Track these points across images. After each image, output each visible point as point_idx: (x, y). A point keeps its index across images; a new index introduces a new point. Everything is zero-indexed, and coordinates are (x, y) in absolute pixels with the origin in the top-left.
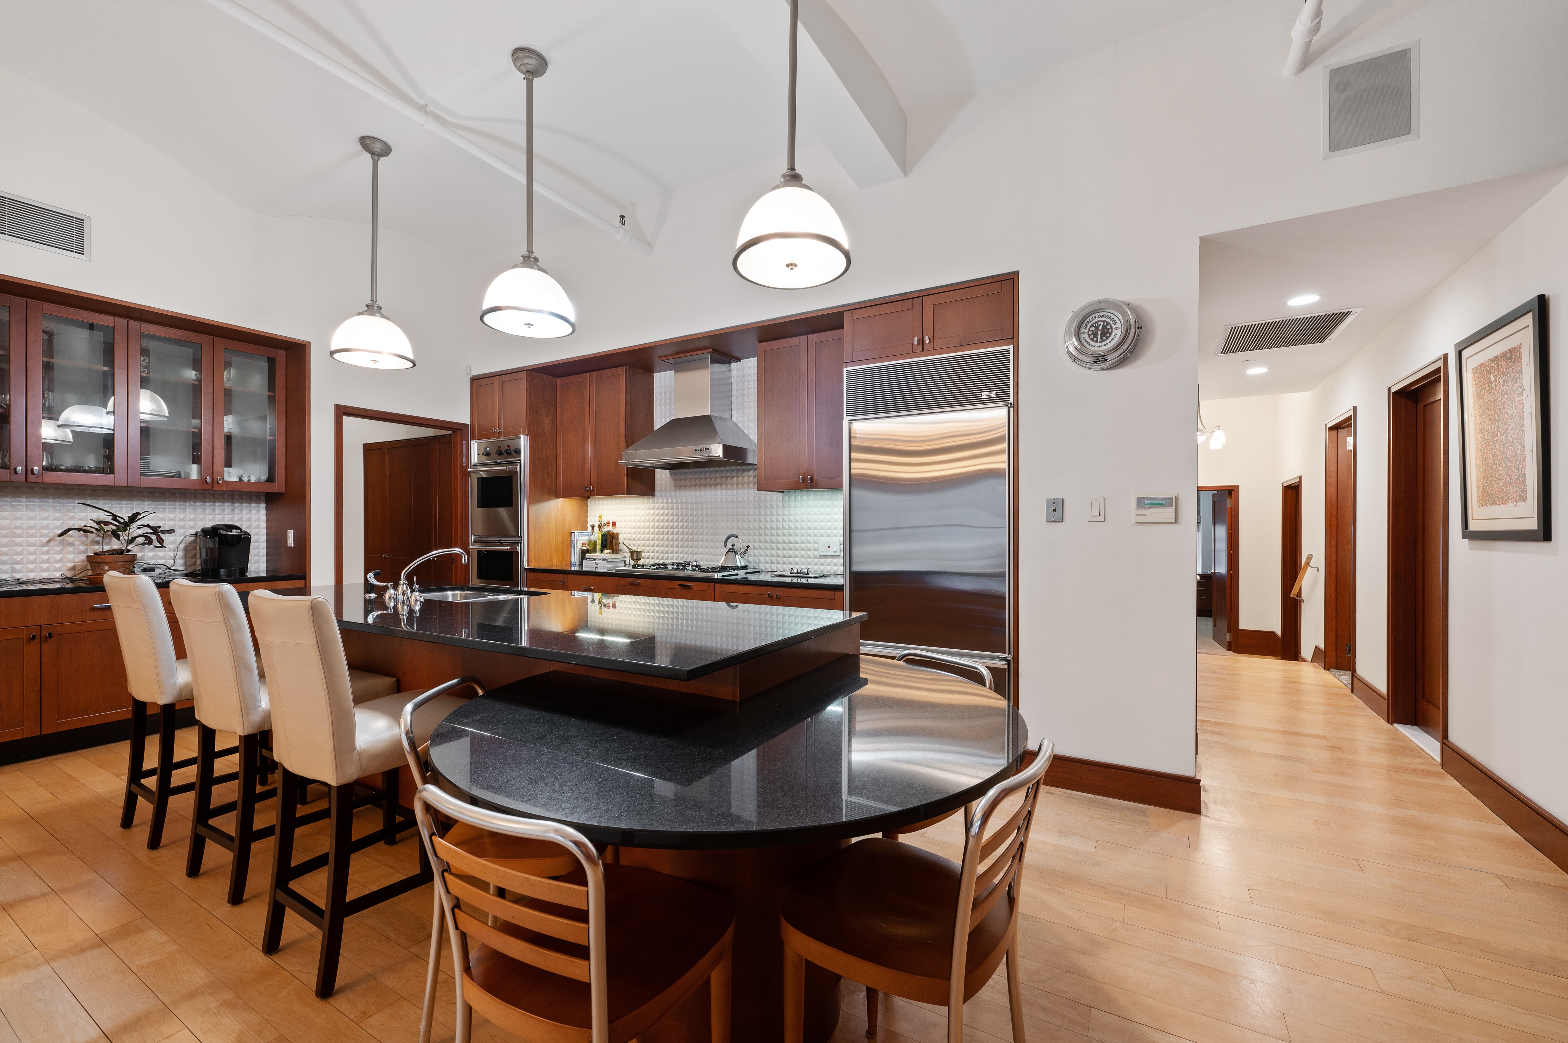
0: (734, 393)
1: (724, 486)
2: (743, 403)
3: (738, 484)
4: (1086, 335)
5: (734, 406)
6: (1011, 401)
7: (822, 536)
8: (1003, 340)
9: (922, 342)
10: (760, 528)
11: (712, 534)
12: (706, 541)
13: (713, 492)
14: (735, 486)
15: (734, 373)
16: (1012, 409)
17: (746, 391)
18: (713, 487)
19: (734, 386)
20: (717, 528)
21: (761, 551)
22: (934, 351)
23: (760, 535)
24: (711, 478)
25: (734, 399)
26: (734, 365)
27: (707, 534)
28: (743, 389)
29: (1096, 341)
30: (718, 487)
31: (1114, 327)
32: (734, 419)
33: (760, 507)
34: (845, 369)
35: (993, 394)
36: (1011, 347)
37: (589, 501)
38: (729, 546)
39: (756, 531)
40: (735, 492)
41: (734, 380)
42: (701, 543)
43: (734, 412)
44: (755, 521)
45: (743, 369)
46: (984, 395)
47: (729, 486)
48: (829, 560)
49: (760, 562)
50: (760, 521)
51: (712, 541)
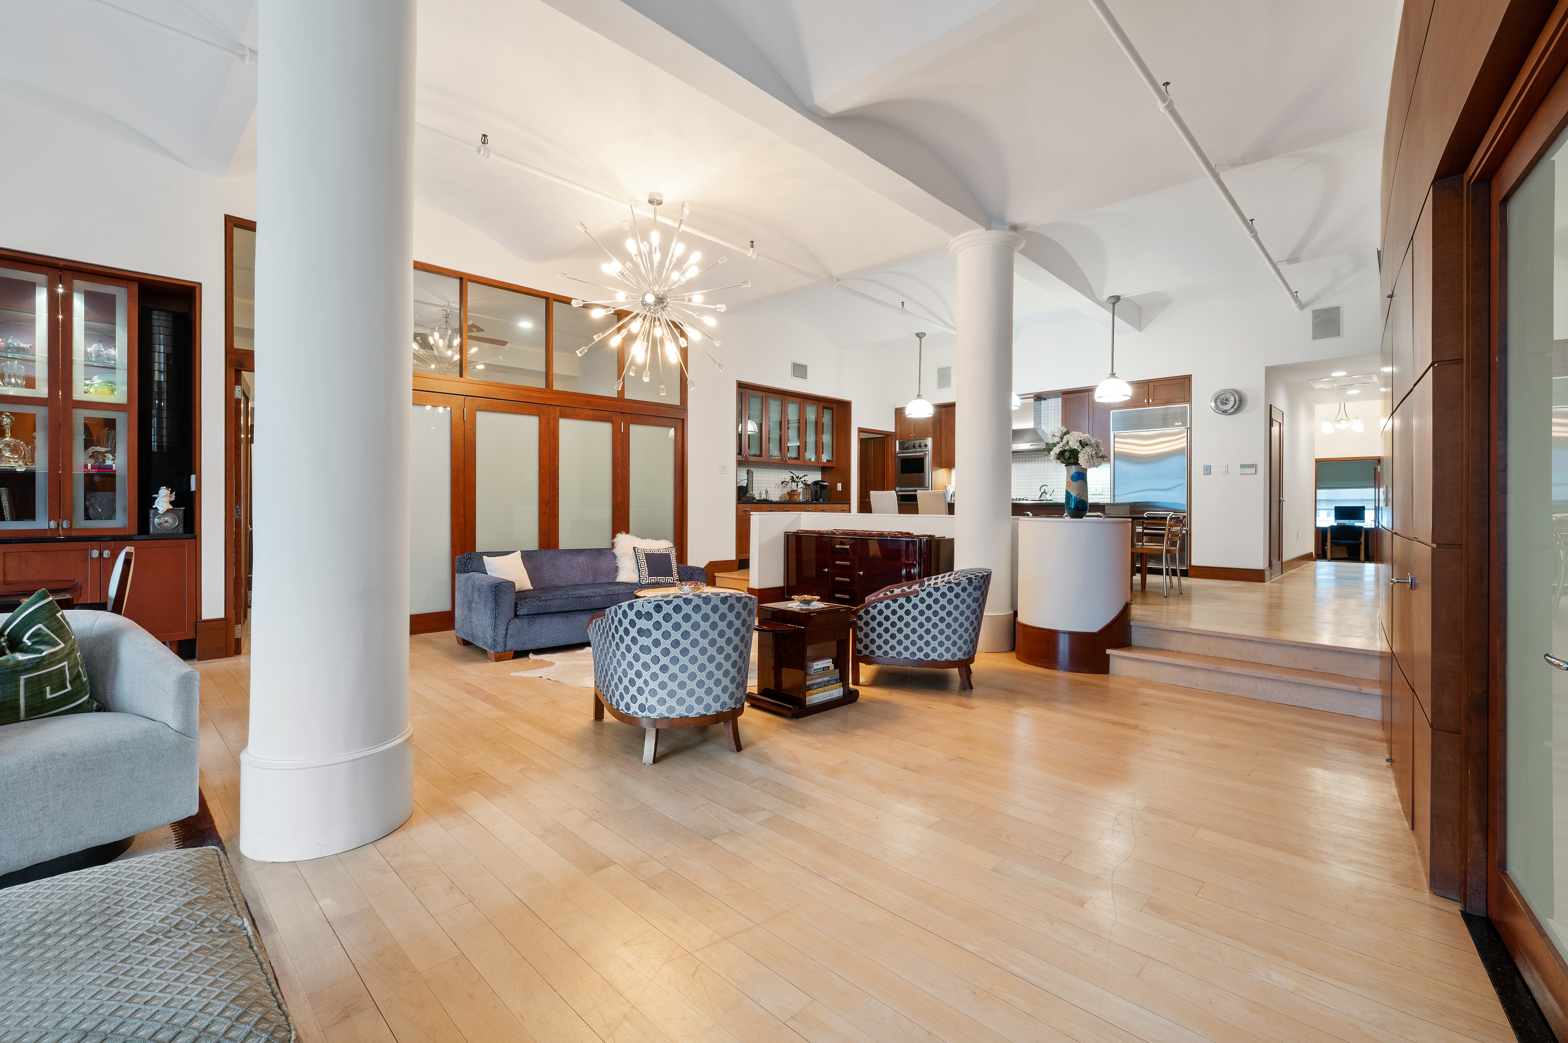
0: (1042, 415)
1: (1036, 462)
2: (1048, 421)
3: (1044, 460)
4: (1219, 403)
5: (1042, 422)
6: (1188, 427)
7: (1092, 485)
8: (1185, 402)
9: (1148, 401)
10: (1058, 482)
11: (1029, 485)
12: (1026, 489)
13: (1030, 465)
14: (1043, 461)
15: (1042, 406)
16: (1188, 430)
17: (1050, 415)
18: (1030, 462)
19: (1042, 412)
20: (1032, 482)
21: (1058, 493)
22: (1154, 405)
23: (1058, 485)
24: (1029, 458)
25: (1042, 419)
26: (1043, 402)
27: (1026, 486)
28: (1048, 414)
29: (1223, 404)
30: (1033, 462)
31: (1230, 400)
32: (1043, 428)
33: (1057, 471)
34: (1111, 411)
35: (1180, 424)
36: (1188, 405)
37: (952, 470)
38: (1042, 490)
39: (1055, 483)
40: (1043, 464)
41: (1042, 409)
42: (1020, 490)
43: (1042, 425)
44: (1054, 478)
45: (1048, 404)
46: (1176, 424)
47: (1040, 462)
48: (1096, 496)
49: (1057, 498)
50: (1058, 478)
51: (1029, 489)
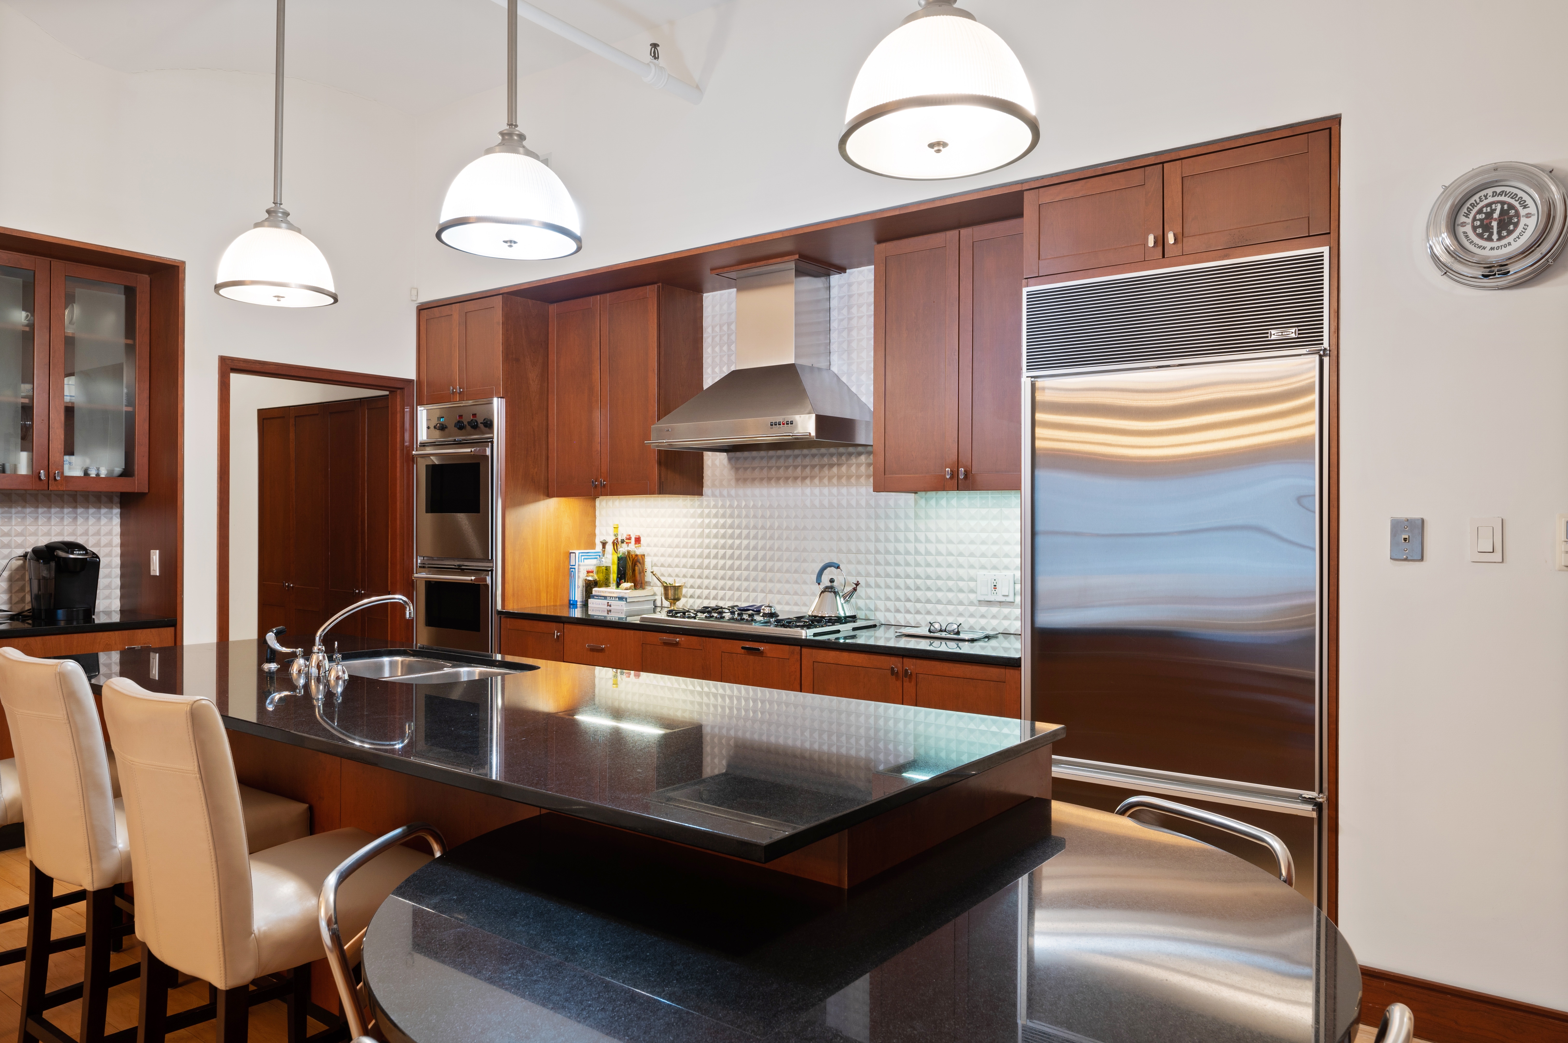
0: (834, 325)
1: (817, 481)
2: (849, 342)
3: (840, 478)
4: (1468, 229)
5: (834, 347)
6: (1326, 345)
7: (983, 567)
8: (1309, 237)
9: (1161, 241)
10: (877, 552)
11: (796, 560)
12: (787, 571)
13: (799, 491)
14: (835, 480)
15: (834, 292)
16: (1326, 360)
17: (854, 322)
18: (799, 482)
19: (834, 314)
20: (805, 550)
21: (878, 591)
22: (1184, 257)
23: (878, 563)
24: (796, 467)
25: (834, 335)
26: (835, 279)
27: (788, 560)
28: (850, 319)
29: (1489, 239)
30: (808, 481)
31: (1523, 212)
32: (834, 369)
33: (877, 517)
34: (1025, 291)
35: (1292, 333)
36: (1325, 250)
37: (598, 501)
38: (825, 582)
39: (871, 557)
40: (834, 490)
41: (834, 303)
42: (778, 575)
43: (834, 358)
44: (868, 540)
45: (850, 285)
46: (1275, 334)
47: (826, 481)
48: (994, 610)
49: (876, 609)
50: (877, 540)
51: (796, 571)
